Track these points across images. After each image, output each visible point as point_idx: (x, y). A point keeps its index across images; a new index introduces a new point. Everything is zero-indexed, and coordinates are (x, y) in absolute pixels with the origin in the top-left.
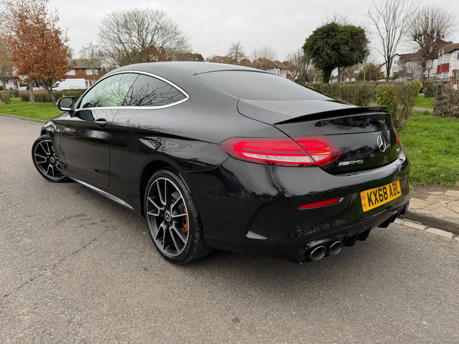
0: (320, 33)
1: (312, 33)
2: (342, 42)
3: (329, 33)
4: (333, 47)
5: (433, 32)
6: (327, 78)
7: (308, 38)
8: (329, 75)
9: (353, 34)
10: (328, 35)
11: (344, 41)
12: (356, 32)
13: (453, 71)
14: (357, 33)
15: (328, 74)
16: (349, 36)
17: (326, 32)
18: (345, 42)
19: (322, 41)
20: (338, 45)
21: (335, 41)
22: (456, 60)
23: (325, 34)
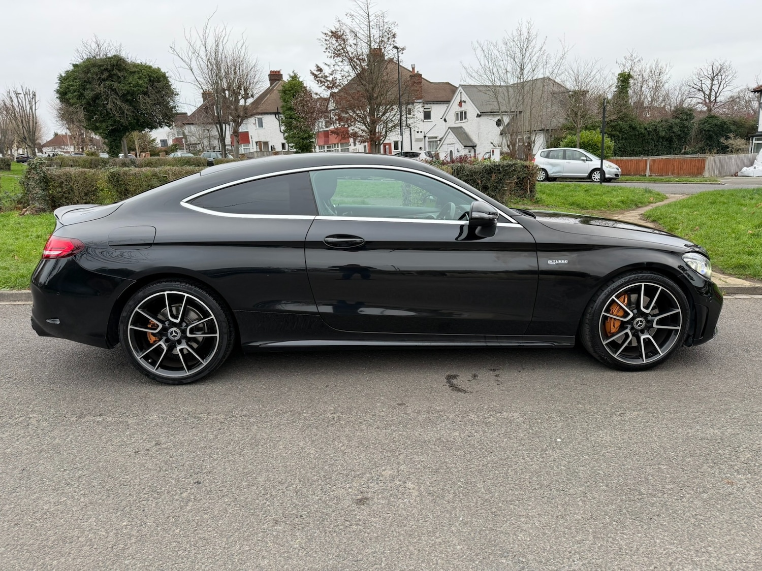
0: (96, 70)
1: (71, 68)
2: (139, 90)
3: (112, 73)
4: (124, 98)
5: (239, 88)
6: (117, 149)
7: (63, 75)
8: (119, 144)
9: (152, 78)
10: (110, 76)
11: (141, 89)
12: (156, 77)
13: (256, 142)
14: (158, 79)
15: (117, 141)
16: (147, 82)
17: (106, 69)
18: (143, 90)
19: (102, 85)
20: (133, 94)
21: (127, 87)
22: (258, 127)
23: (106, 74)
